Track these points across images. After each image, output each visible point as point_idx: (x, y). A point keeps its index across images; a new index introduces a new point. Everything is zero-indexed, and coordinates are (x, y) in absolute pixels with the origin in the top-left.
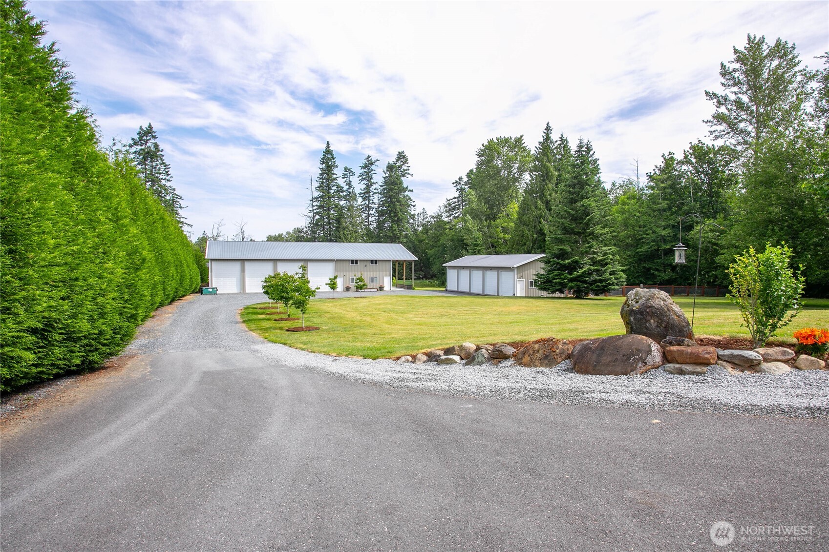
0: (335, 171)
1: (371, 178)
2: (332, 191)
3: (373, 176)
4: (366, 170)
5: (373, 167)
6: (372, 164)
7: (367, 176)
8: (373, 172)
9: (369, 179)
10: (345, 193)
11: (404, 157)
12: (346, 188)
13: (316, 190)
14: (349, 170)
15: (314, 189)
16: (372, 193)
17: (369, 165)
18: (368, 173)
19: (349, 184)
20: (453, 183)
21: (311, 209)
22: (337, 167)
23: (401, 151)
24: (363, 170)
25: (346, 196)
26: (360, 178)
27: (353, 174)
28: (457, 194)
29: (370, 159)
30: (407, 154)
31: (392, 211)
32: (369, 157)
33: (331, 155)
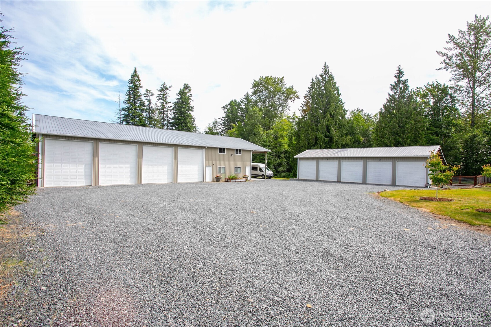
0: (140, 90)
1: (166, 99)
2: (137, 105)
3: (168, 97)
4: (162, 93)
5: (168, 91)
6: (167, 89)
7: (163, 97)
8: (168, 95)
9: (164, 99)
10: (146, 108)
11: (189, 87)
12: (147, 103)
13: (124, 103)
14: (150, 91)
15: (122, 102)
16: (166, 109)
17: (164, 89)
18: (164, 95)
19: (149, 101)
20: (222, 108)
21: (119, 117)
22: (142, 87)
23: (186, 83)
24: (160, 93)
25: (147, 109)
26: (158, 98)
27: (153, 94)
28: (225, 115)
29: (165, 85)
30: (190, 85)
31: (183, 122)
32: (164, 84)
33: (138, 78)
